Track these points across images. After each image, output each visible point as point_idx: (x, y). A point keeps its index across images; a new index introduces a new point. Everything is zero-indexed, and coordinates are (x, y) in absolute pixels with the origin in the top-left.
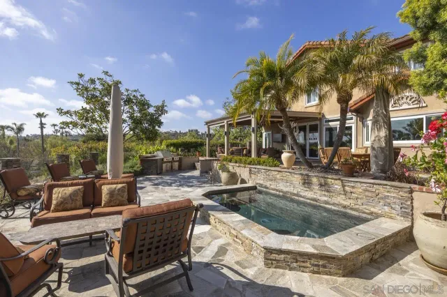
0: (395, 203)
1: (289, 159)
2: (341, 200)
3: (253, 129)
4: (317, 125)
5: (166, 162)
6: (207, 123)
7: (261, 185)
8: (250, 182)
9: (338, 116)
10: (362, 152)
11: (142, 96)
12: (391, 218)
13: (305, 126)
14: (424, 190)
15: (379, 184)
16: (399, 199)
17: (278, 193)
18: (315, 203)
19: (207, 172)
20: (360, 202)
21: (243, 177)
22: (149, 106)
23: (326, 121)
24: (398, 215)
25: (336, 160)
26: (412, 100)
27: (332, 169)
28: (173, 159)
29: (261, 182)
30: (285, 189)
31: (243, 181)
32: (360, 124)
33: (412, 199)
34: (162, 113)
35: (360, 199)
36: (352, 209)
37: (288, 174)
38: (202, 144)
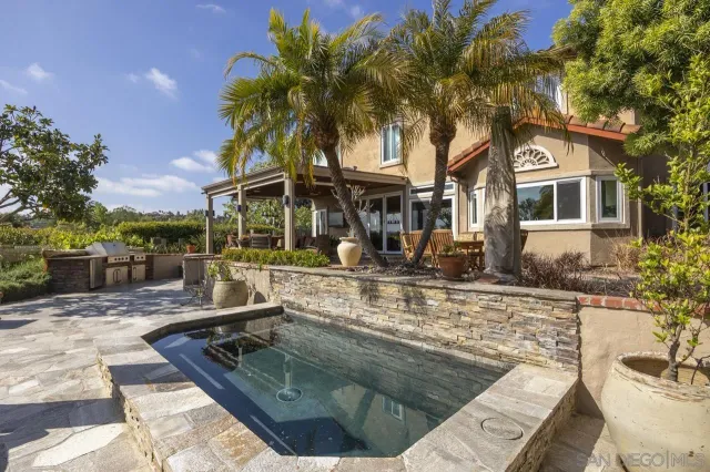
0: (545, 332)
1: (351, 253)
2: (440, 330)
3: (287, 198)
4: (399, 197)
5: (113, 265)
6: (206, 190)
7: (291, 305)
8: (272, 298)
9: (431, 182)
10: (469, 238)
11: (46, 122)
12: (538, 364)
13: (381, 200)
14: (603, 304)
15: (513, 295)
16: (554, 324)
17: (321, 319)
18: (391, 337)
19: (197, 283)
20: (476, 333)
21: (259, 289)
22: (67, 147)
23: (413, 192)
24: (551, 357)
25: (428, 252)
26: (539, 157)
27: (422, 268)
28: (132, 258)
29: (292, 299)
30: (335, 311)
31: (260, 298)
32: (463, 195)
33: (579, 324)
34: (96, 162)
35: (478, 326)
36: (460, 348)
37: (340, 279)
38: (199, 231)
